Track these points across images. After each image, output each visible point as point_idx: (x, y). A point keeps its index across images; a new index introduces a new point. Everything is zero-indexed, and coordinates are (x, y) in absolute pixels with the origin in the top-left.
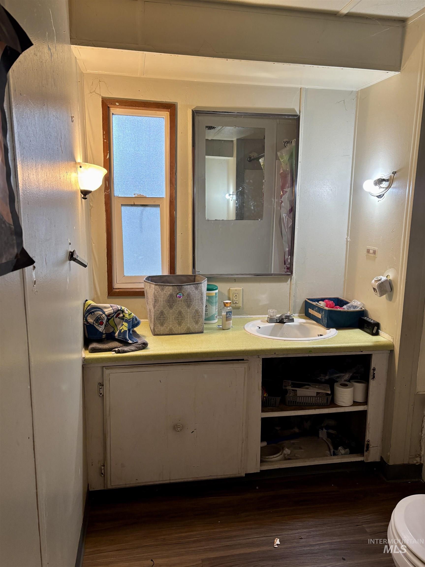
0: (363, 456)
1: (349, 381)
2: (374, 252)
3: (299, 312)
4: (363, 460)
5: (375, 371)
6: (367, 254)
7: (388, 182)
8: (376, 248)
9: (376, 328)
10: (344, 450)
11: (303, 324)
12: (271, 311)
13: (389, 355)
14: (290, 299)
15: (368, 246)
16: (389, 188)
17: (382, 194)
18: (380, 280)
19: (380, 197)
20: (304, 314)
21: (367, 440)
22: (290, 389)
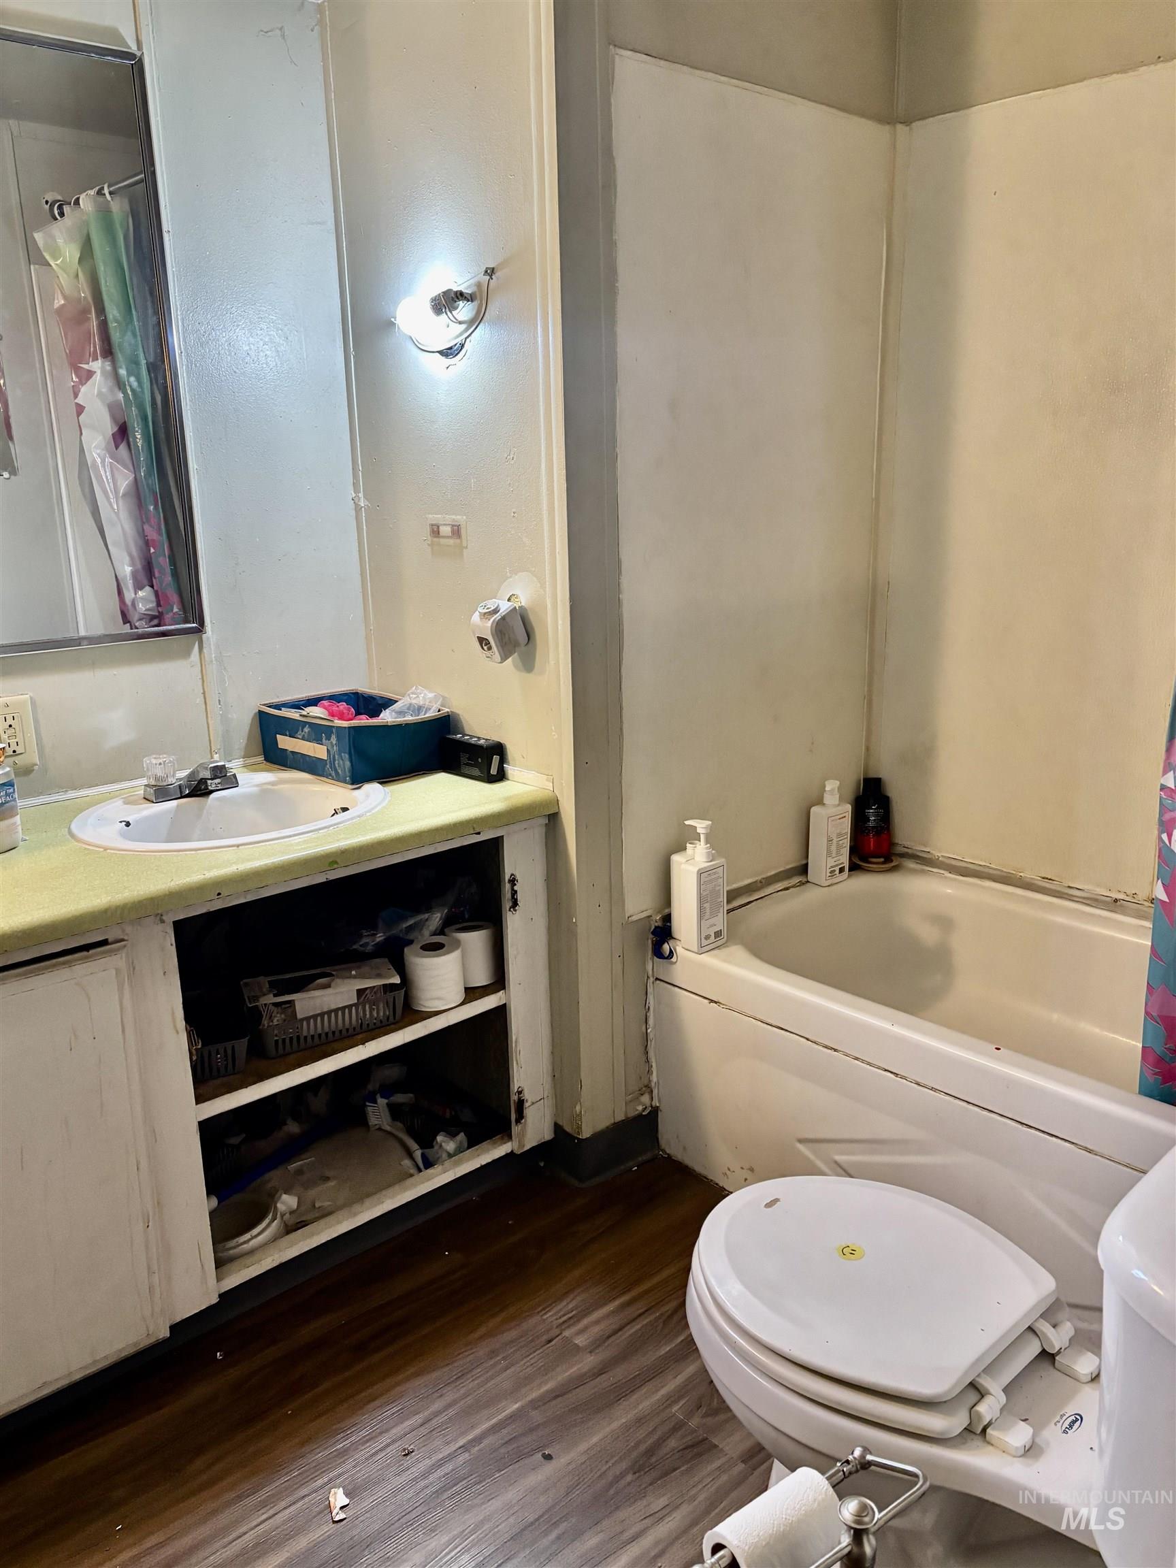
0: (510, 1137)
1: (441, 932)
2: (457, 531)
3: (243, 753)
4: (512, 1151)
5: (515, 885)
6: (432, 541)
7: (472, 301)
8: (460, 518)
9: (496, 759)
10: (452, 1140)
11: (270, 787)
12: (154, 761)
13: (544, 830)
14: (207, 714)
15: (430, 516)
16: (477, 323)
17: (456, 345)
18: (496, 611)
19: (451, 354)
20: (261, 758)
21: (516, 1091)
22: (265, 1005)
